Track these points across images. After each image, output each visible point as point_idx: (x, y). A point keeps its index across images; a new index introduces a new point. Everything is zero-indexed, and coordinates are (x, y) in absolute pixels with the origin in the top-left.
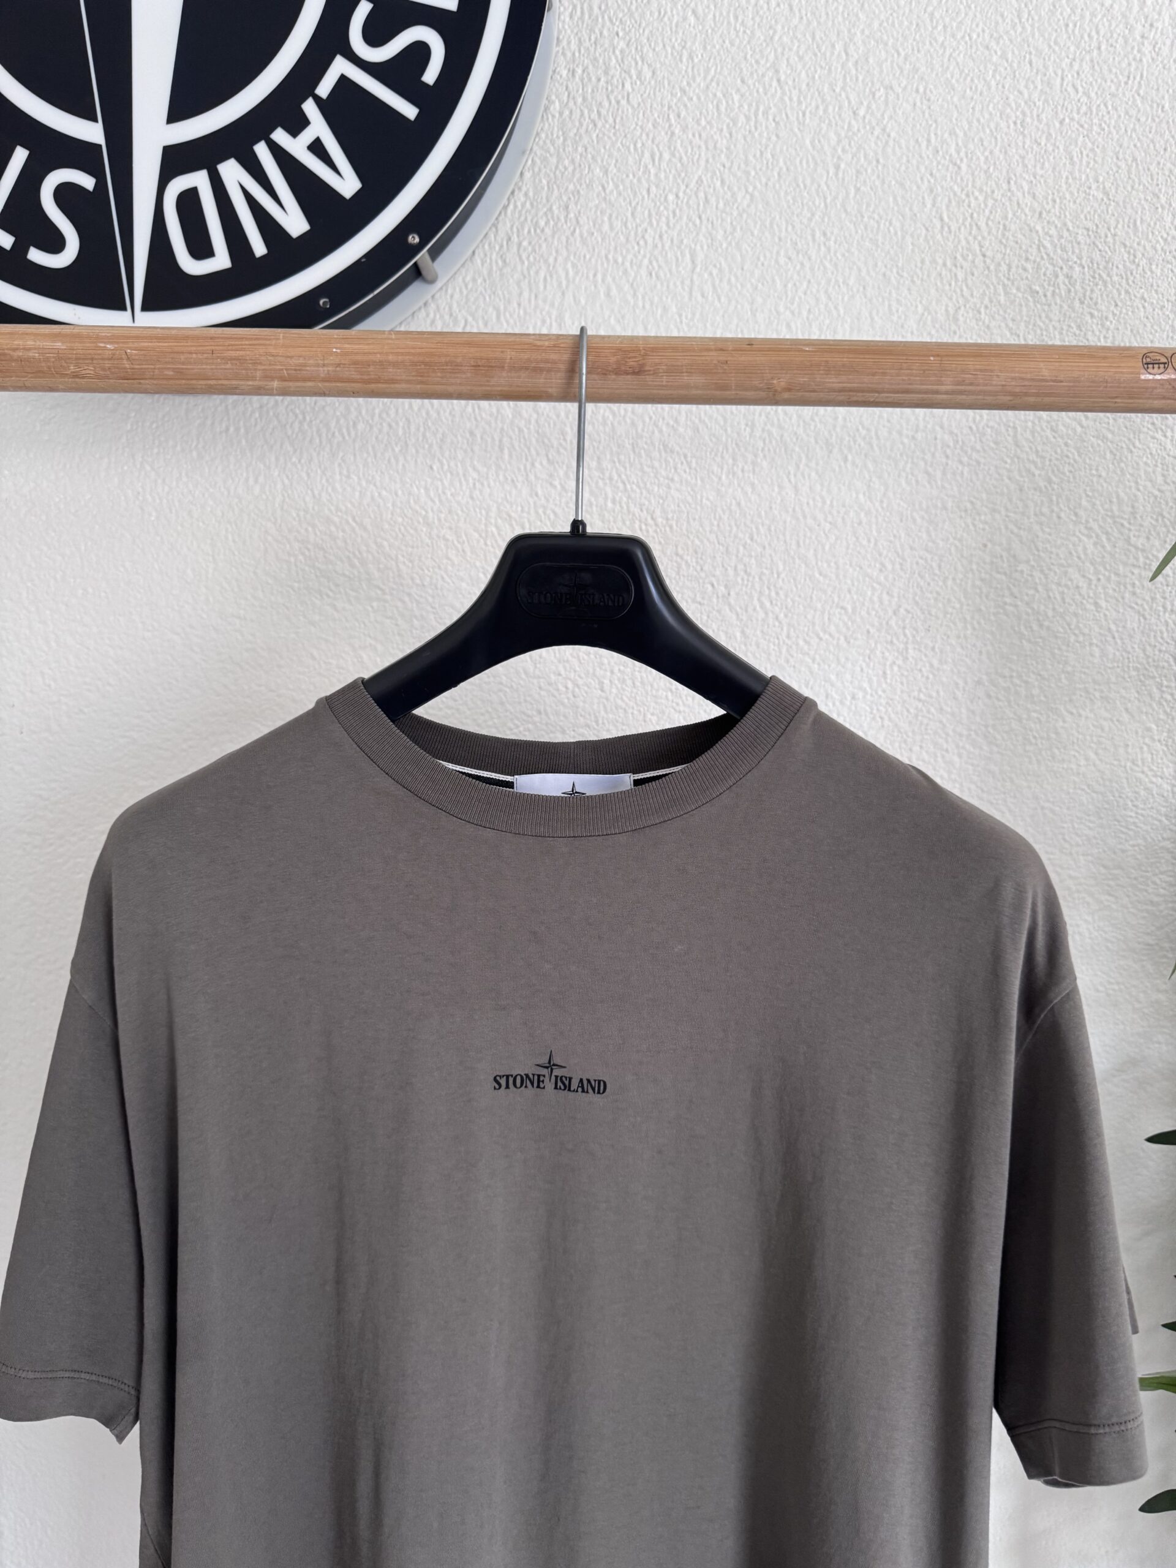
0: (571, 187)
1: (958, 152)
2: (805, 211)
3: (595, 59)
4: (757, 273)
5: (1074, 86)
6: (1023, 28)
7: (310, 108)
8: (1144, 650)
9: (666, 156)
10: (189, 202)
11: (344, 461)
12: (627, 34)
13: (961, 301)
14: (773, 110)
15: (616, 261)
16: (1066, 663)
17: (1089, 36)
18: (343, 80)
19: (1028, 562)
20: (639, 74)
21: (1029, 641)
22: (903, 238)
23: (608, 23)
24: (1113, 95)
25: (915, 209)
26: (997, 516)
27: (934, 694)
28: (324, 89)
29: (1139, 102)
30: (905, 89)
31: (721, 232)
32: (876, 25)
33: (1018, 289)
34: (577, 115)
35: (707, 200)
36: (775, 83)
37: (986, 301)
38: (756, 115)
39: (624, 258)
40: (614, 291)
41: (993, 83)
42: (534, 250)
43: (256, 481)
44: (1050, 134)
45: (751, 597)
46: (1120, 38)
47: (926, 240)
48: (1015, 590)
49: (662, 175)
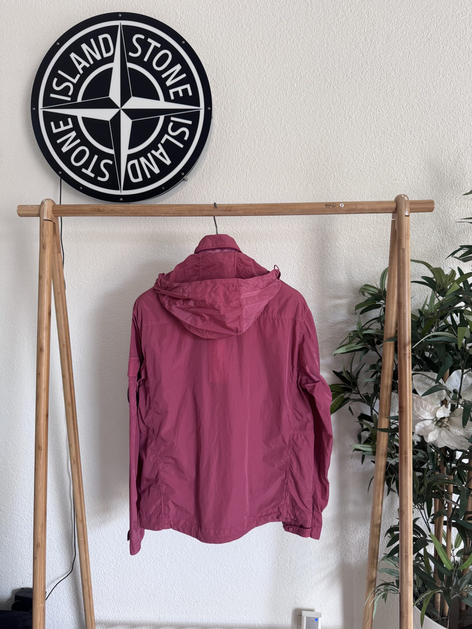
0: (218, 158)
1: (307, 147)
2: (272, 162)
3: (223, 129)
4: (261, 176)
5: (333, 132)
6: (321, 119)
7: (160, 146)
8: (355, 262)
9: (240, 150)
10: (133, 166)
11: (167, 221)
12: (230, 123)
13: (309, 181)
14: (264, 139)
15: (229, 175)
16: (336, 265)
17: (337, 121)
18: (167, 140)
19: (326, 241)
20: (233, 132)
21: (327, 260)
22: (295, 167)
23: (226, 121)
24: (342, 133)
25: (297, 160)
26: (319, 231)
27: (305, 273)
28: (163, 141)
29: (349, 135)
30: (294, 133)
31: (253, 167)
32: (287, 119)
33: (322, 178)
34: (219, 141)
35: (249, 160)
36: (264, 133)
37: (315, 181)
38: (260, 140)
39: (231, 174)
40: (228, 182)
41: (315, 132)
42: (210, 172)
43: (147, 227)
44: (328, 143)
45: (262, 251)
46: (344, 121)
47: (300, 167)
48: (324, 248)
49: (239, 155)
